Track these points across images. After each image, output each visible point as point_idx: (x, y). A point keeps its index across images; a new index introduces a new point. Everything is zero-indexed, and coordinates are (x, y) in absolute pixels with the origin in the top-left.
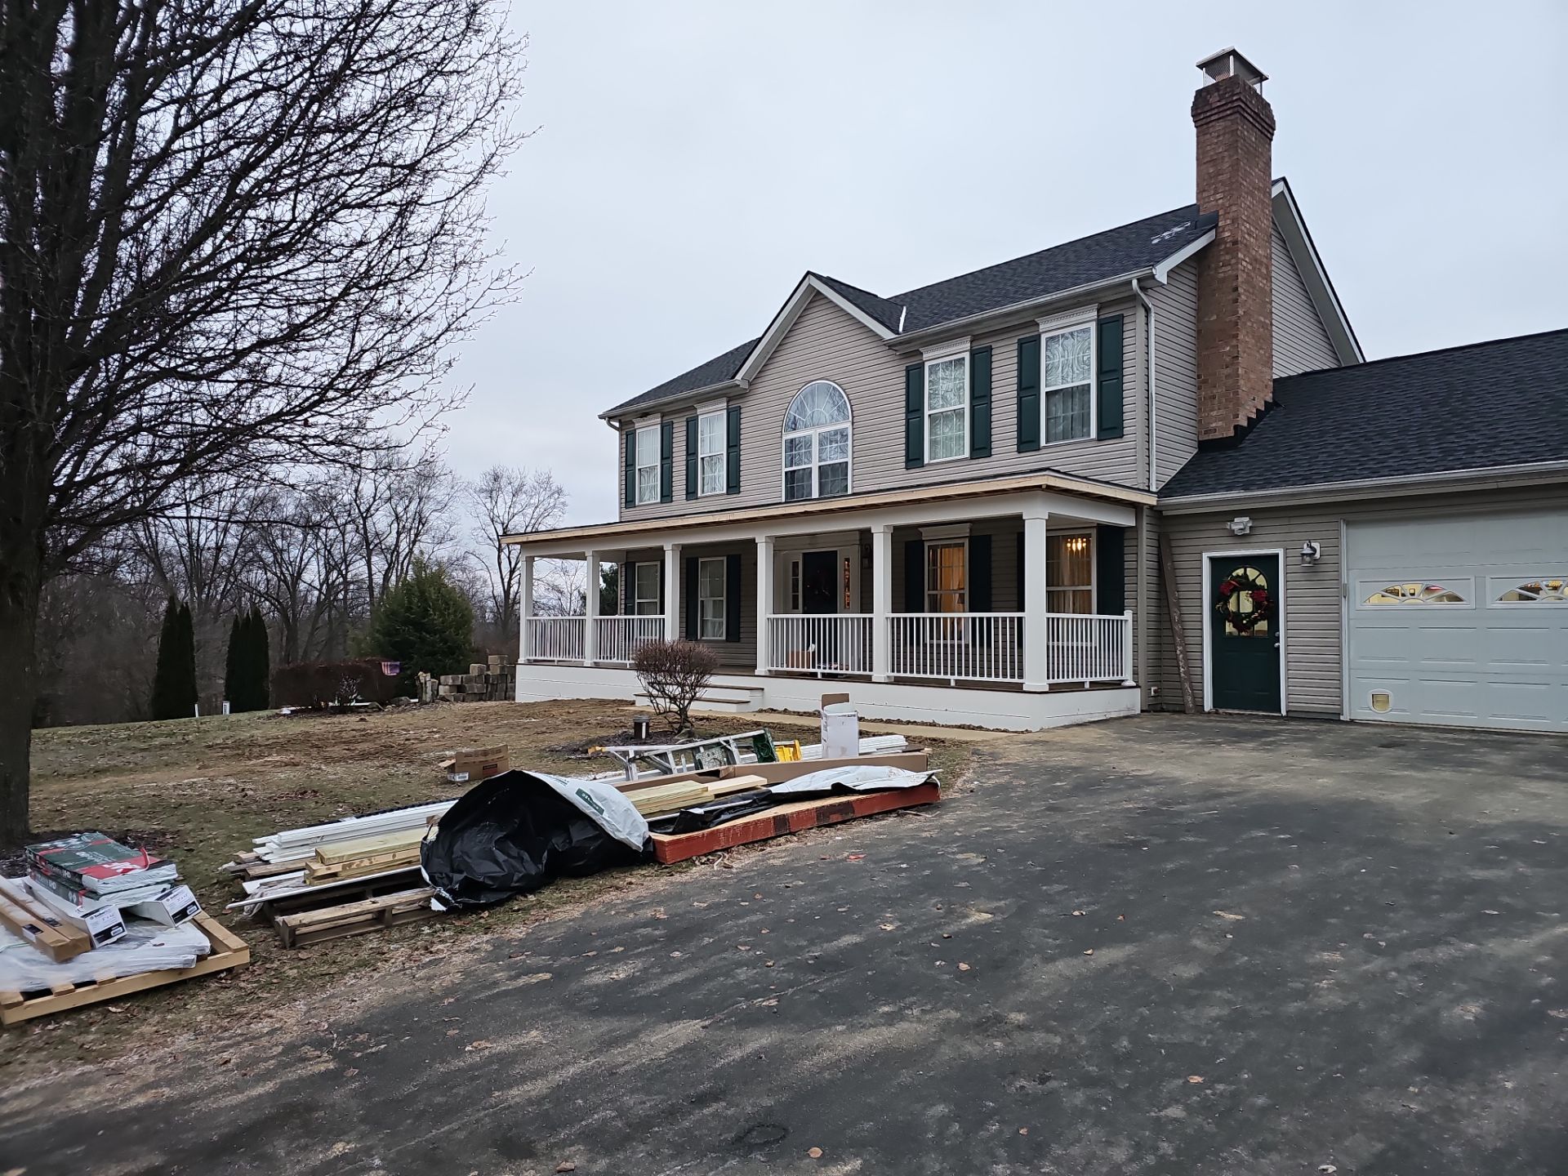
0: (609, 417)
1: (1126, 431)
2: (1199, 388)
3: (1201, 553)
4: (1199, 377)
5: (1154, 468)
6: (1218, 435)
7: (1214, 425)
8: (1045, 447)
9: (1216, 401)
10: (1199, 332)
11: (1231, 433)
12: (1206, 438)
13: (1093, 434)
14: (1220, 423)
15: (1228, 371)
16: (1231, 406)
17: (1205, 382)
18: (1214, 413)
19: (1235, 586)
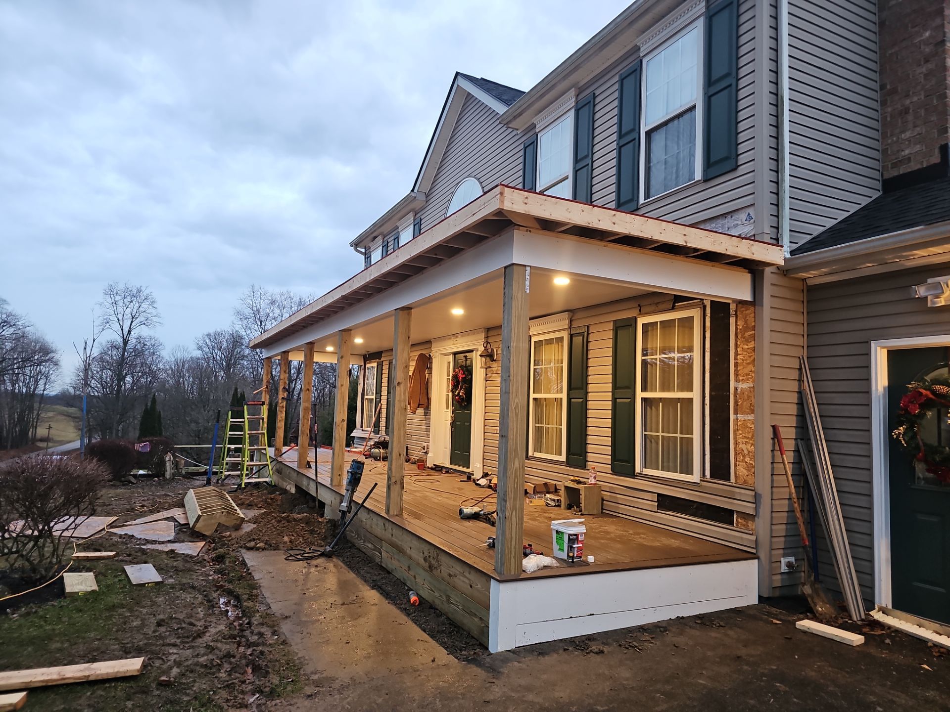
0: (356, 244)
1: (742, 159)
2: (884, 103)
3: (867, 343)
4: (882, 87)
5: (786, 213)
6: (914, 166)
7: (907, 152)
8: (645, 205)
9: (910, 117)
10: (882, 24)
11: (936, 159)
12: (895, 173)
13: (698, 176)
14: (918, 148)
15: (930, 66)
16: (934, 118)
17: (894, 91)
18: (908, 134)
19: (928, 399)
